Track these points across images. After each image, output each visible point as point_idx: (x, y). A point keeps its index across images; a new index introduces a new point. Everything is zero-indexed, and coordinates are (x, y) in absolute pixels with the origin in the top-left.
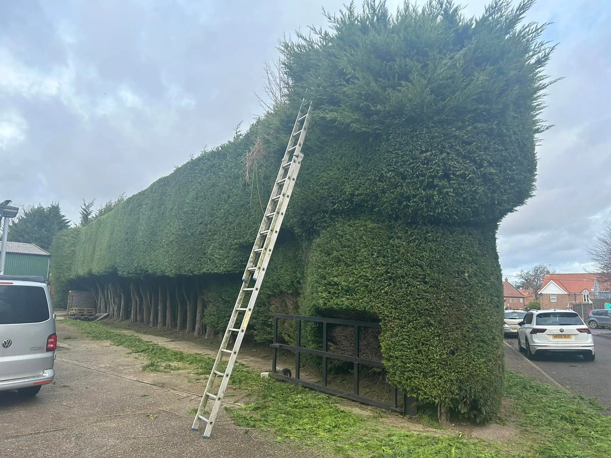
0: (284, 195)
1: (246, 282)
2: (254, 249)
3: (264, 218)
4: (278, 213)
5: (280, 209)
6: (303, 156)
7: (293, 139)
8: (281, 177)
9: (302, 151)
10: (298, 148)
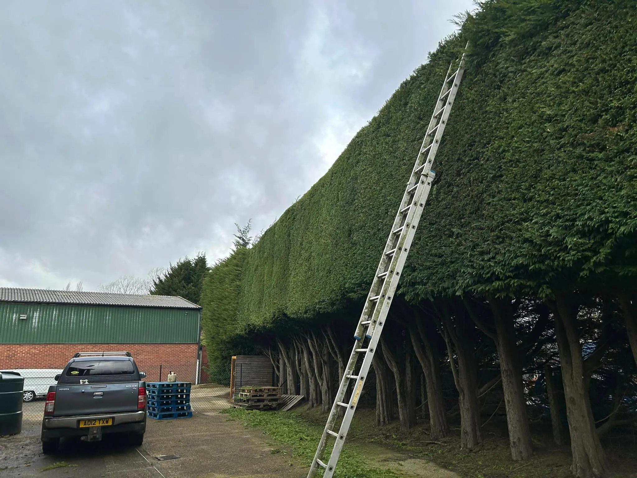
0: (408, 225)
1: (358, 341)
2: (370, 297)
3: (383, 257)
4: (400, 249)
5: (402, 244)
6: (434, 175)
7: (422, 157)
8: (406, 205)
9: (433, 169)
10: (427, 167)
